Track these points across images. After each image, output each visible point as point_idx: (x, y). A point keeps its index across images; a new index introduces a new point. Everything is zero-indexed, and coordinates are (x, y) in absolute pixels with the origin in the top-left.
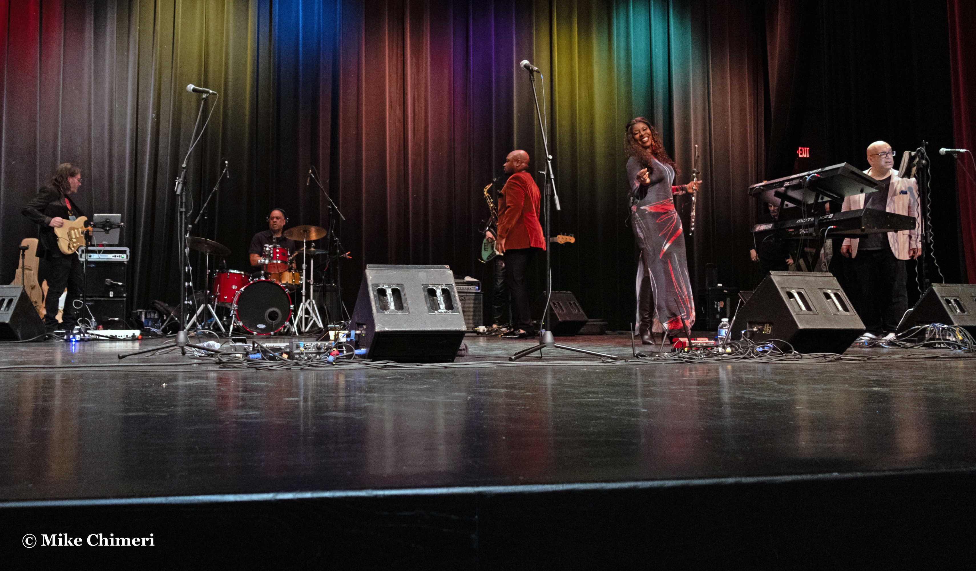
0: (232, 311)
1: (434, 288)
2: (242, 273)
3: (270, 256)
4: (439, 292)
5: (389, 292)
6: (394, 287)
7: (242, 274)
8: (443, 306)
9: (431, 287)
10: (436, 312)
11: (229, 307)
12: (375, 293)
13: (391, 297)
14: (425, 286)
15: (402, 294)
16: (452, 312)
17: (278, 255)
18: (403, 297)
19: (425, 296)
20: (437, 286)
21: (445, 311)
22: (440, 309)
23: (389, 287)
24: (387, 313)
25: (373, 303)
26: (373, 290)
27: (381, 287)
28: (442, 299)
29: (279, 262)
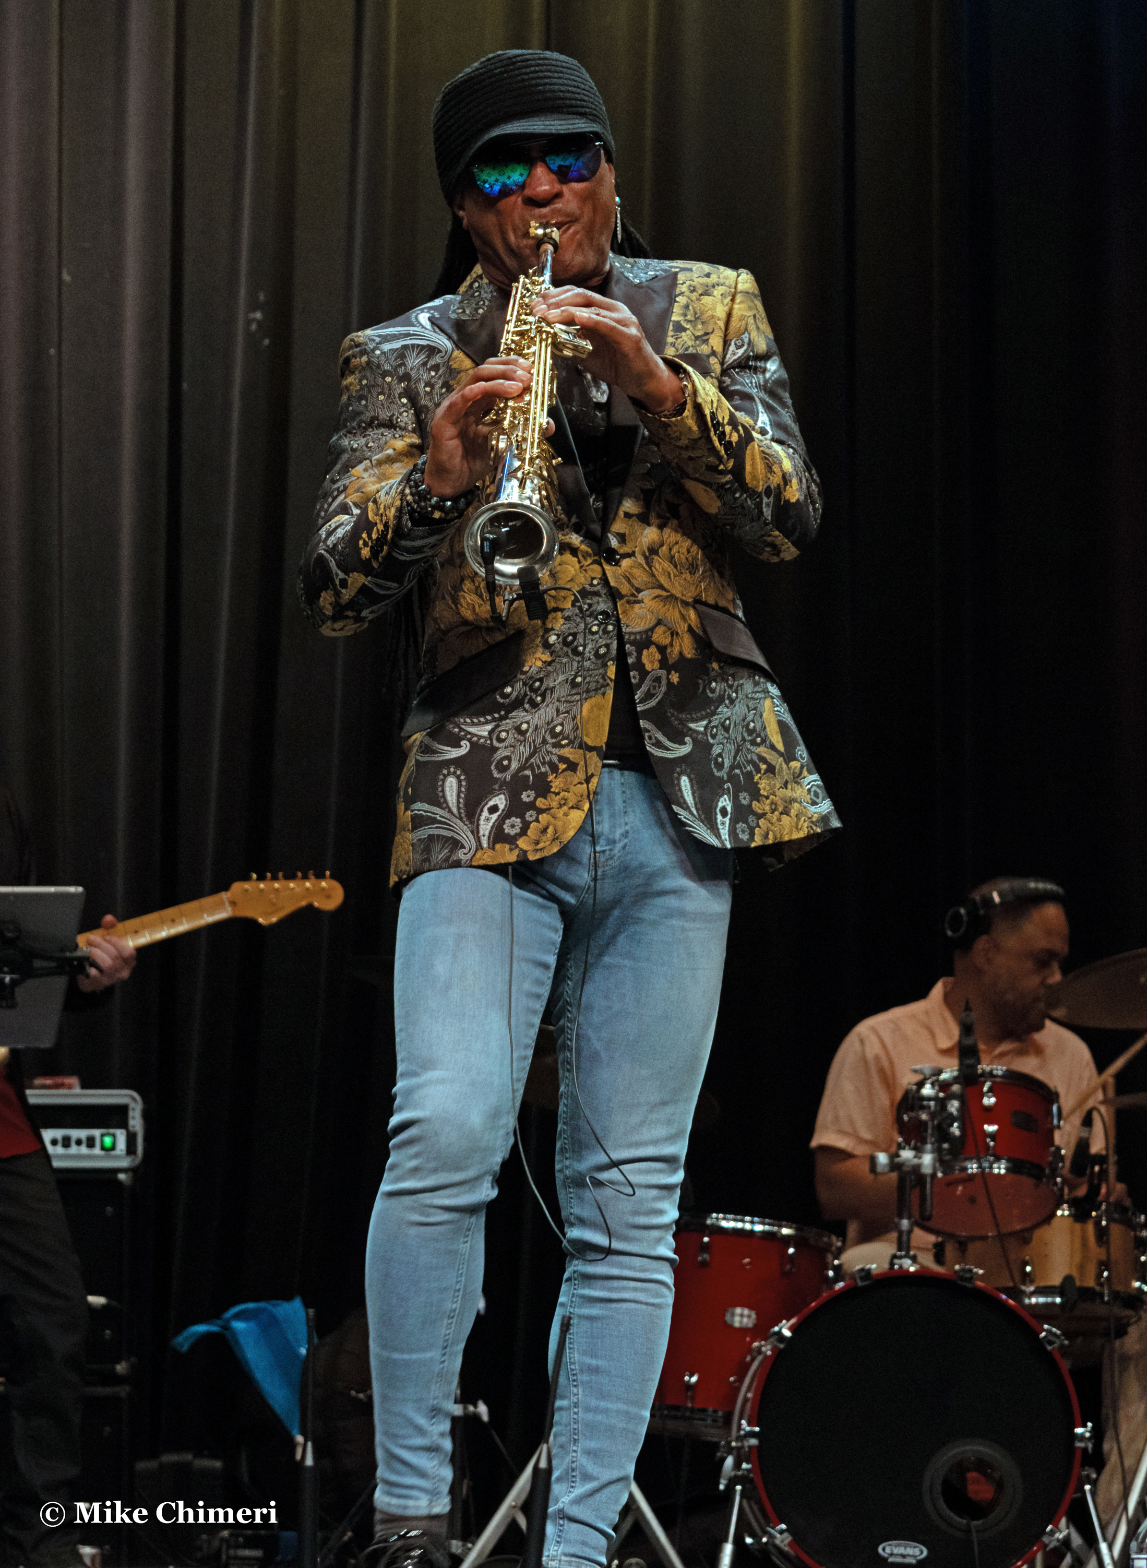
0: (729, 1461)
2: (785, 1231)
3: (943, 1134)
7: (787, 1240)
11: (712, 1434)
17: (991, 1128)
29: (1000, 1169)
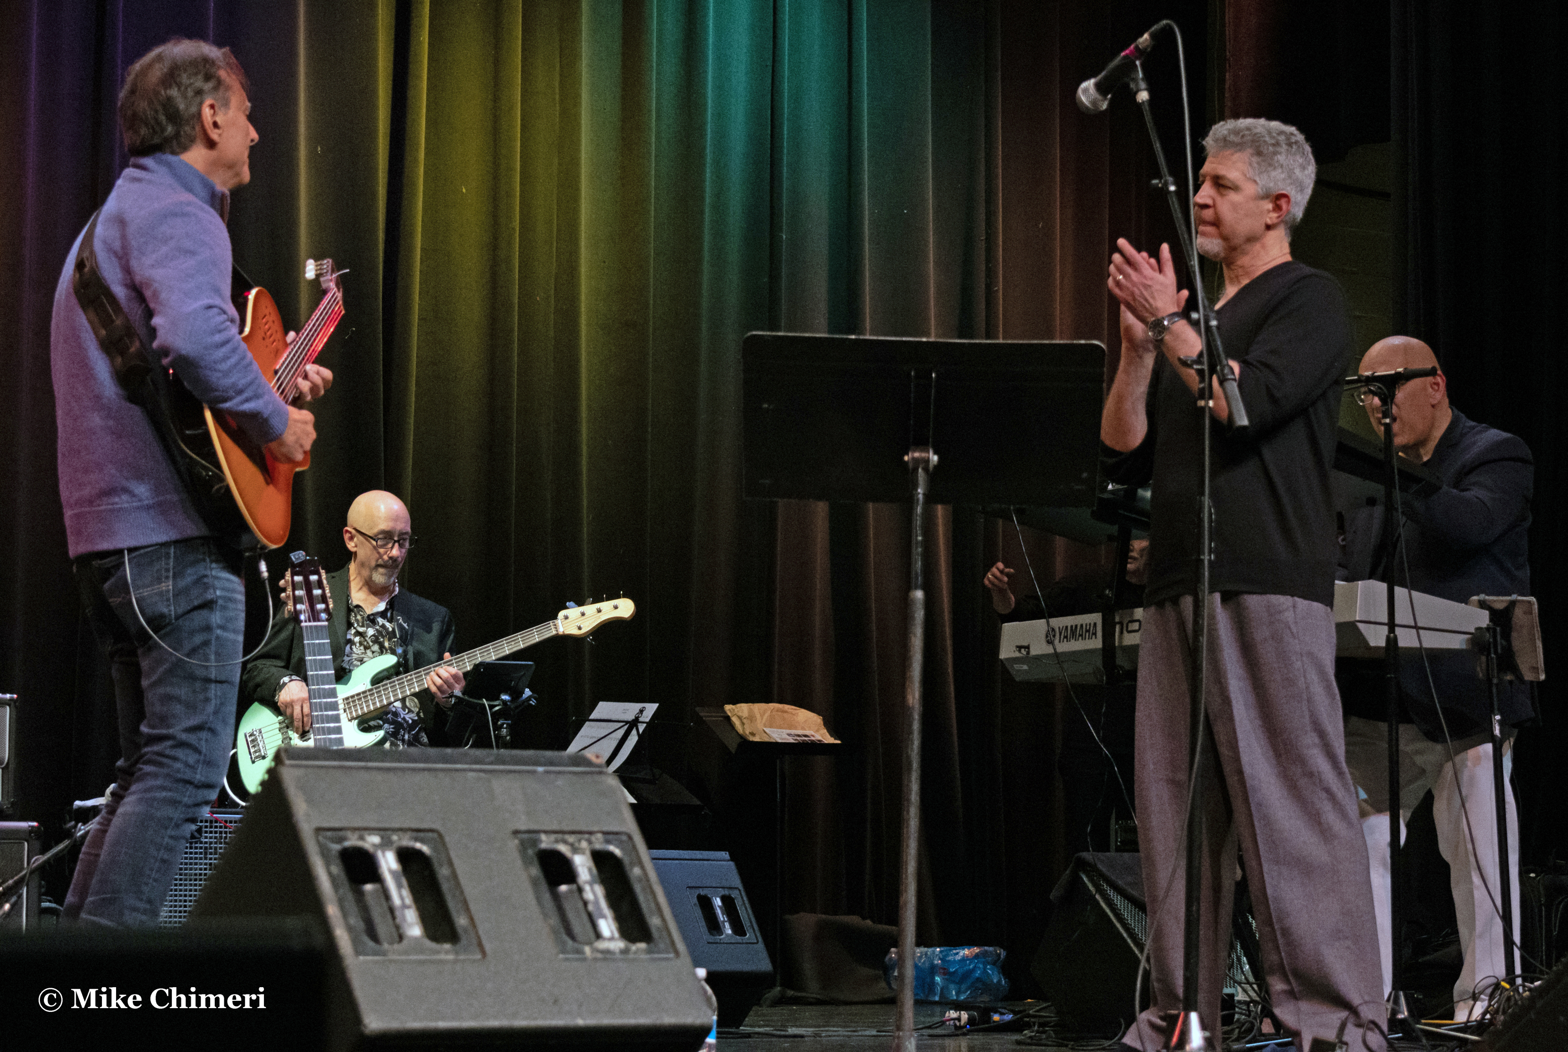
1: (563, 848)
4: (582, 864)
5: (388, 862)
6: (407, 842)
8: (607, 926)
9: (546, 842)
10: (587, 949)
12: (335, 869)
13: (399, 886)
14: (527, 839)
15: (443, 872)
16: (649, 951)
18: (445, 887)
19: (534, 883)
20: (571, 838)
21: (619, 945)
22: (598, 936)
23: (386, 844)
24: (394, 951)
25: (332, 910)
26: (325, 853)
27: (352, 841)
28: (599, 890)
